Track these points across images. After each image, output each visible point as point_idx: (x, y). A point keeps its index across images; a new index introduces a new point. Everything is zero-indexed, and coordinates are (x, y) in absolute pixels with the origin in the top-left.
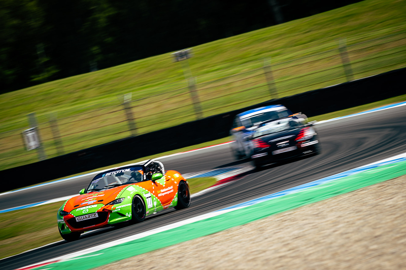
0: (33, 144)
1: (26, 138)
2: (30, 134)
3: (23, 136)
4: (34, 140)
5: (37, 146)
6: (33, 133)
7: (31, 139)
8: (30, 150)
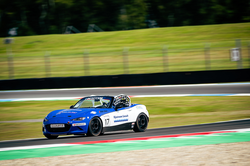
0: (236, 58)
1: (232, 53)
2: (235, 52)
3: (230, 52)
4: (237, 55)
5: (238, 60)
6: (238, 51)
7: (235, 55)
8: (232, 61)
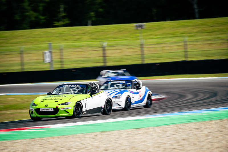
0: (48, 60)
2: (47, 54)
3: (43, 54)
7: (47, 57)
8: (46, 62)
